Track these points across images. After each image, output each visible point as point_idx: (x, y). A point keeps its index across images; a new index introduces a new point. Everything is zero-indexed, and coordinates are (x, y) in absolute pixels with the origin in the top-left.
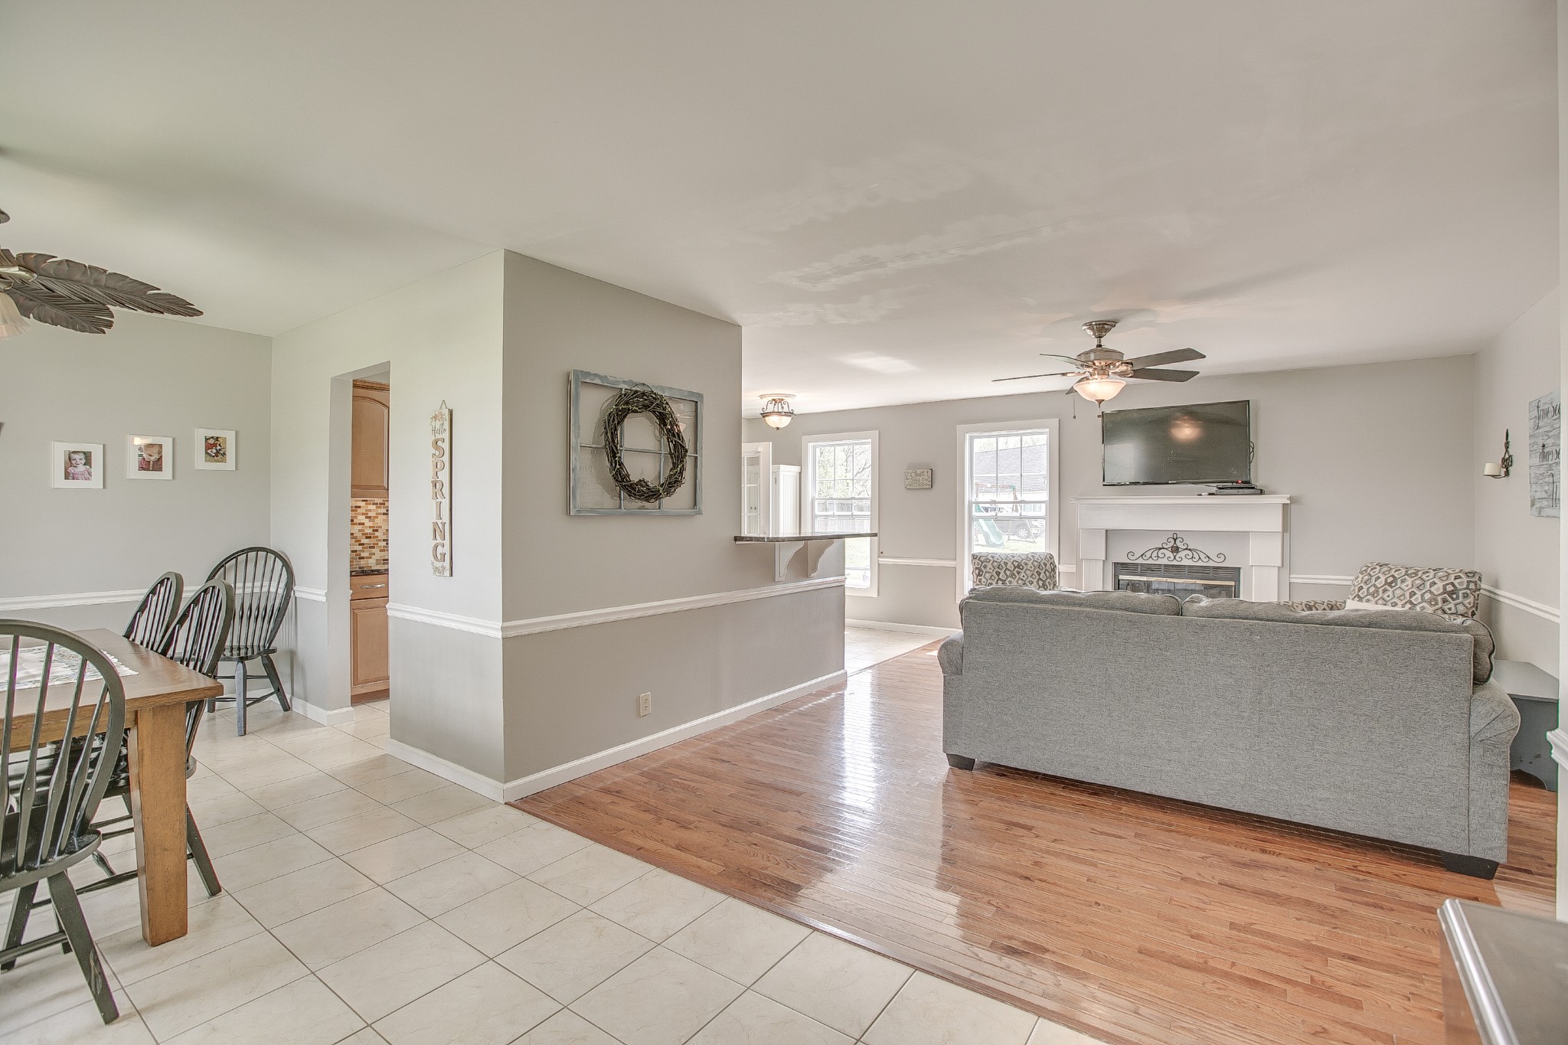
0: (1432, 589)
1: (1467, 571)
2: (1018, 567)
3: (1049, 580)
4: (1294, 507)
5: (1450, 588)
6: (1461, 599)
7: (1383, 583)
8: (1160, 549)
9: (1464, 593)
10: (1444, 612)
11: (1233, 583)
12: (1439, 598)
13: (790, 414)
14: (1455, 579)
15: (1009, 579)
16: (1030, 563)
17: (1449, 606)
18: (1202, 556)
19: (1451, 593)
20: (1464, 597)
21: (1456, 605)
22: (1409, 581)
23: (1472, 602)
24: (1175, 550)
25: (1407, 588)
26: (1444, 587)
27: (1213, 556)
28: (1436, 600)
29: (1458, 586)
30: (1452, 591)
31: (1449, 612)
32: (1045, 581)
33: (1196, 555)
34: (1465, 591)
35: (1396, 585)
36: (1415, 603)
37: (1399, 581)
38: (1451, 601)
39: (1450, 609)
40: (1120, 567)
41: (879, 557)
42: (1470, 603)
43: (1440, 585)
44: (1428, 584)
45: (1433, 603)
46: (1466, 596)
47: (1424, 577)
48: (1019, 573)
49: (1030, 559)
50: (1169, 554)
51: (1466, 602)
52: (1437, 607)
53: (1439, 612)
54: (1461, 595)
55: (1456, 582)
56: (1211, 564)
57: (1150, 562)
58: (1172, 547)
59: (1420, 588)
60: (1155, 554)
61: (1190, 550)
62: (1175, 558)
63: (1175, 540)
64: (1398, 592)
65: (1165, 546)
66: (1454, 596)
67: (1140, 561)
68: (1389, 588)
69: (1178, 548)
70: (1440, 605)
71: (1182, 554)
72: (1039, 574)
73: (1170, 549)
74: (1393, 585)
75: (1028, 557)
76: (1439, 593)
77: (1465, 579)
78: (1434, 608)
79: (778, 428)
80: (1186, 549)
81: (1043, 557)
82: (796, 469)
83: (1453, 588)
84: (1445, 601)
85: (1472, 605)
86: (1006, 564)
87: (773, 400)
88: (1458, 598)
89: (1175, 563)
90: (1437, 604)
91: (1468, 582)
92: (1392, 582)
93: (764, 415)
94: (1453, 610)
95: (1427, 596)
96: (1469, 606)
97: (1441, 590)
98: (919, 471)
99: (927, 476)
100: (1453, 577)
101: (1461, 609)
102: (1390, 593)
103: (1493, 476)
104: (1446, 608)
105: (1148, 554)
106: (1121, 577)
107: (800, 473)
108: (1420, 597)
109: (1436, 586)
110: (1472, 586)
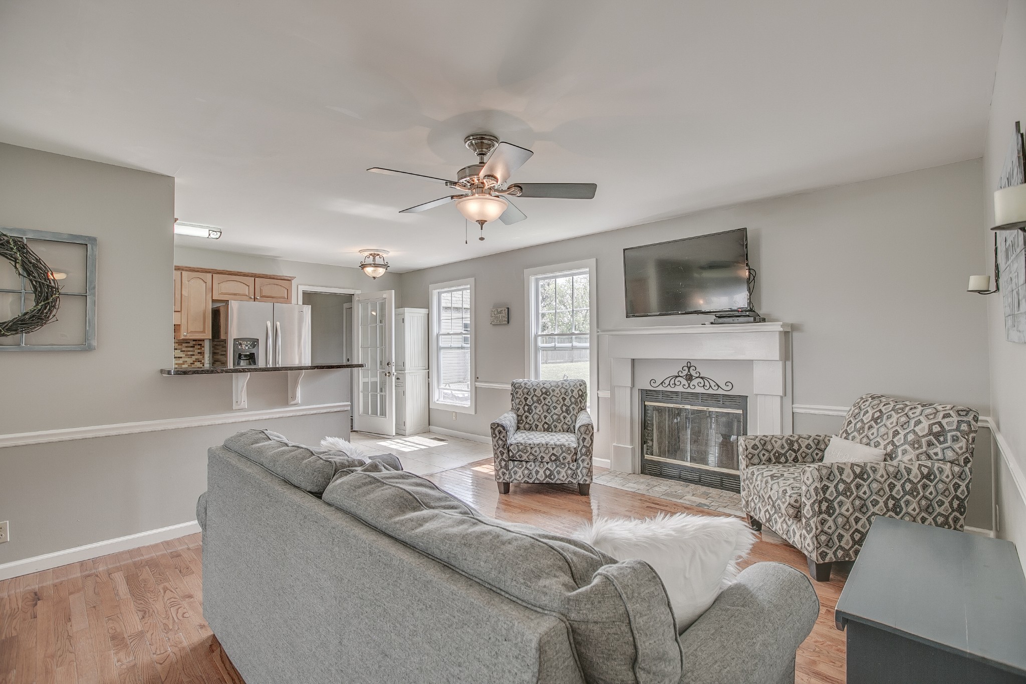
0: (917, 429)
1: (960, 408)
2: (546, 393)
3: (573, 405)
4: (796, 335)
5: (936, 429)
6: (949, 443)
7: (870, 418)
8: (677, 377)
9: (953, 436)
10: (929, 457)
11: (740, 412)
12: (924, 440)
13: (386, 266)
14: (944, 417)
15: (535, 404)
16: (557, 391)
17: (935, 450)
18: (713, 384)
19: (937, 435)
20: (954, 440)
21: (943, 449)
22: (895, 416)
23: (964, 447)
24: (689, 378)
25: (891, 426)
26: (931, 426)
27: (722, 385)
28: (918, 442)
29: (946, 426)
30: (938, 432)
31: (935, 458)
32: (569, 407)
33: (707, 383)
34: (954, 433)
35: (882, 421)
36: (898, 444)
37: (885, 417)
38: (938, 445)
39: (936, 454)
40: (646, 394)
41: (476, 381)
42: (961, 448)
43: (925, 424)
44: (912, 423)
45: (916, 446)
46: (955, 439)
47: (910, 413)
48: (545, 399)
49: (559, 386)
50: (684, 382)
51: (956, 446)
52: (920, 451)
53: (923, 457)
54: (949, 438)
55: (944, 422)
56: (720, 392)
57: (669, 389)
58: (687, 375)
59: (905, 426)
60: (672, 382)
61: (701, 378)
62: (689, 386)
63: (689, 368)
64: (883, 430)
65: (681, 375)
66: (942, 439)
67: (661, 388)
68: (874, 425)
69: (691, 376)
70: (924, 449)
71: (695, 382)
72: (564, 399)
73: (685, 377)
74: (879, 421)
75: (557, 384)
76: (924, 433)
77: (955, 419)
78: (918, 452)
79: (374, 278)
80: (699, 377)
81: (572, 384)
82: (424, 311)
83: (939, 429)
84: (930, 444)
85: (964, 450)
86: (535, 390)
87: (371, 255)
88: (945, 441)
89: (689, 390)
90: (920, 447)
91: (958, 421)
92: (878, 418)
93: (363, 266)
94: (940, 456)
95: (911, 437)
96: (960, 452)
97: (926, 431)
98: (499, 310)
99: (505, 314)
100: (941, 415)
101: (950, 454)
102: (874, 430)
103: (979, 292)
104: (931, 452)
105: (667, 382)
106: (647, 403)
107: (428, 314)
108: (903, 437)
109: (920, 426)
110: (964, 427)
